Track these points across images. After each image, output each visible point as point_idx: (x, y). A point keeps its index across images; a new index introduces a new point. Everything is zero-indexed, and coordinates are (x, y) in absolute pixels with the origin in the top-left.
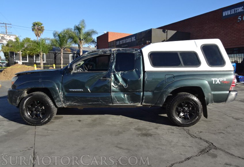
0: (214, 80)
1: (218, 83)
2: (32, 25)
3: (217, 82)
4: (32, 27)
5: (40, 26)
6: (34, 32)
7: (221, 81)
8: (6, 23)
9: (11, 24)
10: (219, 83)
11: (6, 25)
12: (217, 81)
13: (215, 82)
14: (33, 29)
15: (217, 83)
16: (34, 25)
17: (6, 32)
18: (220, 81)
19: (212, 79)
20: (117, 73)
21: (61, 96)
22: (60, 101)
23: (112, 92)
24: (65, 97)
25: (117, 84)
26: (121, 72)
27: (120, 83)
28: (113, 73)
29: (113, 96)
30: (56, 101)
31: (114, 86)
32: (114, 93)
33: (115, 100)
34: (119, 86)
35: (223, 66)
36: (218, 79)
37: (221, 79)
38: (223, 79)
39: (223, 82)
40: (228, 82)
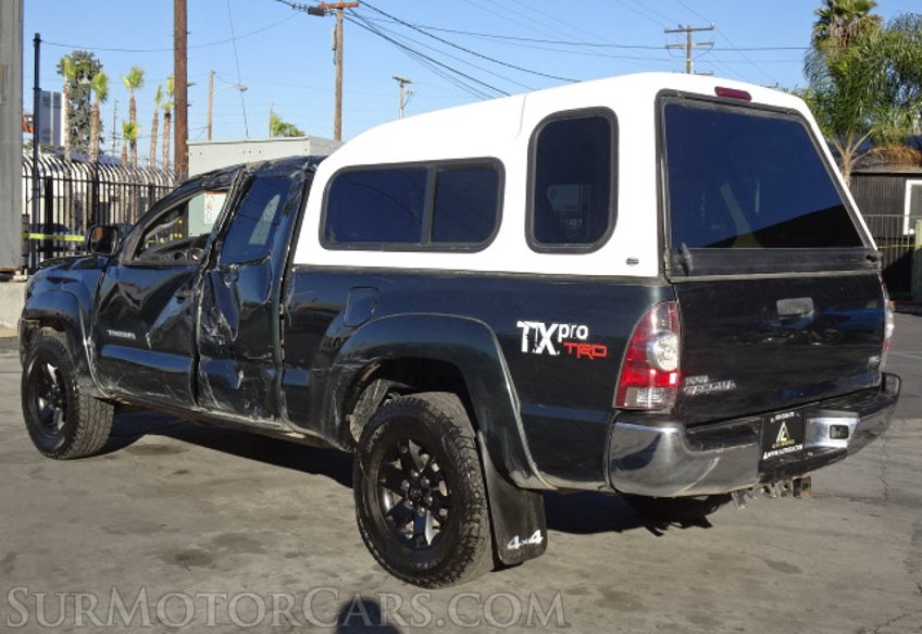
0: (526, 332)
1: (546, 350)
3: (542, 344)
5: (860, 15)
7: (560, 340)
9: (711, 28)
10: (552, 352)
11: (688, 38)
12: (540, 338)
13: (532, 345)
15: (539, 351)
18: (554, 338)
19: (520, 324)
20: (218, 269)
21: (90, 354)
22: (86, 372)
23: (202, 357)
24: (99, 358)
25: (215, 320)
26: (232, 266)
27: (222, 319)
28: (208, 271)
29: (201, 373)
30: (78, 370)
31: (208, 330)
32: (210, 359)
33: (207, 390)
34: (222, 330)
35: (591, 246)
36: (548, 327)
37: (562, 326)
38: (575, 330)
39: (571, 345)
40: (597, 351)
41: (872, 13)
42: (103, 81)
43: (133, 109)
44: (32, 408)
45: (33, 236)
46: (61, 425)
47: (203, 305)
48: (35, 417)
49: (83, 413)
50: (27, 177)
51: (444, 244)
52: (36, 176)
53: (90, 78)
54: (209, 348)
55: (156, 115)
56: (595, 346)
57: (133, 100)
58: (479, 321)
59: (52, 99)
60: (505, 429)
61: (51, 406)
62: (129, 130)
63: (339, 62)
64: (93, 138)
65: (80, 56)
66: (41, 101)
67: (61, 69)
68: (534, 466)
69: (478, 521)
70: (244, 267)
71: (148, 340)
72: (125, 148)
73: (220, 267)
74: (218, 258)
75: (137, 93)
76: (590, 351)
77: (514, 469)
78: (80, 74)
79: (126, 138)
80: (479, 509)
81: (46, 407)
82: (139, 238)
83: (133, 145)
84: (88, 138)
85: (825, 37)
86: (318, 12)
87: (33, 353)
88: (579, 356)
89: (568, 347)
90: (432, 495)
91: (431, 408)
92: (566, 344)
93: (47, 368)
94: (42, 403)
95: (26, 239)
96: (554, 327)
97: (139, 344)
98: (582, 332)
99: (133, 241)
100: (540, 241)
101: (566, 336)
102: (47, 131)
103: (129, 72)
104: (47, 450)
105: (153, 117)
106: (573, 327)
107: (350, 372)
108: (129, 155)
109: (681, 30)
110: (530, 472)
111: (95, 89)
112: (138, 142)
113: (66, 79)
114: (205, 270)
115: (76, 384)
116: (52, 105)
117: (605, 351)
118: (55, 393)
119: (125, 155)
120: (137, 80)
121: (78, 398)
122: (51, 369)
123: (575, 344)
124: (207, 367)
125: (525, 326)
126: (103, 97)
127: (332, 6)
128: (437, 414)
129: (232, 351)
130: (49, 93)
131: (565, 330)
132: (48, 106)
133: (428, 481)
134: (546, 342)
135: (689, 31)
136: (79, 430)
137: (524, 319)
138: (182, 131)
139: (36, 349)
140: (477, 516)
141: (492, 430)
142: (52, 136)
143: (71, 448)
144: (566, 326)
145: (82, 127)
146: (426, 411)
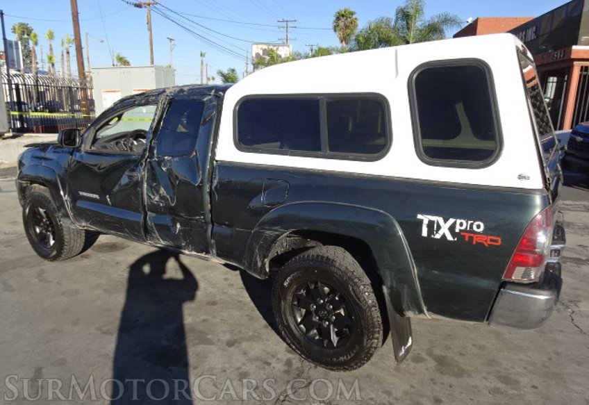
0: (426, 222)
1: (444, 236)
2: (335, 18)
3: (441, 232)
4: (334, 22)
5: (350, 18)
6: (337, 33)
7: (457, 231)
8: (288, 20)
9: (295, 21)
10: (450, 238)
11: (287, 24)
12: (439, 227)
13: (431, 232)
14: (335, 26)
15: (438, 236)
16: (338, 19)
17: (287, 37)
18: (452, 229)
19: (419, 216)
20: (156, 159)
21: (68, 206)
22: (67, 216)
23: (149, 213)
24: (74, 208)
25: (158, 192)
26: (166, 158)
27: (162, 191)
28: (148, 160)
29: (149, 222)
30: (61, 214)
31: (152, 197)
32: (154, 215)
33: (155, 233)
34: (162, 198)
35: (481, 163)
36: (446, 220)
37: (459, 221)
38: (472, 225)
39: (467, 235)
40: (491, 240)
41: (354, 16)
42: (35, 36)
43: (51, 49)
44: (32, 232)
45: (12, 113)
46: (52, 242)
47: (147, 181)
48: (34, 237)
49: (67, 238)
50: (5, 84)
51: (343, 154)
52: (10, 83)
53: (28, 35)
54: (154, 208)
55: (63, 52)
56: (490, 237)
57: (51, 45)
58: (381, 211)
59: (14, 44)
60: (405, 286)
61: (44, 231)
62: (50, 59)
63: (150, 30)
64: (33, 62)
65: (21, 24)
66: (8, 45)
67: (14, 30)
68: (425, 309)
69: (378, 339)
70: (176, 159)
71: (109, 200)
72: (49, 67)
73: (157, 158)
74: (155, 152)
75: (53, 43)
76: (487, 241)
77: (409, 309)
78: (23, 33)
79: (49, 62)
80: (379, 331)
81: (41, 232)
82: (93, 135)
83: (53, 65)
84: (31, 62)
85: (338, 26)
86: (139, 6)
87: (28, 201)
88: (474, 243)
89: (464, 236)
90: (335, 315)
91: (337, 265)
92: (462, 234)
93: (38, 210)
94: (38, 230)
95: (9, 115)
96: (451, 221)
97: (102, 201)
98: (478, 227)
99: (89, 136)
100: (430, 157)
101: (463, 228)
102: (13, 61)
103: (48, 33)
104: (45, 256)
105: (61, 53)
106: (470, 222)
107: (270, 236)
108: (52, 70)
109: (283, 21)
110: (421, 311)
111: (32, 40)
112: (55, 64)
113: (17, 35)
114: (146, 159)
115: (60, 221)
116: (14, 47)
117: (500, 242)
118: (45, 224)
119: (50, 71)
120: (51, 36)
121: (62, 229)
122: (42, 210)
123: (472, 235)
124: (153, 219)
125: (425, 219)
126: (36, 44)
127: (144, 4)
128: (343, 269)
129: (171, 211)
130: (11, 41)
131: (462, 225)
132: (12, 47)
133: (331, 307)
134: (445, 230)
135: (287, 21)
136: (65, 247)
137: (423, 213)
138: (81, 60)
139: (30, 199)
140: (377, 335)
141: (394, 285)
142: (16, 63)
143: (60, 256)
144: (464, 222)
145: (26, 57)
146: (335, 266)
